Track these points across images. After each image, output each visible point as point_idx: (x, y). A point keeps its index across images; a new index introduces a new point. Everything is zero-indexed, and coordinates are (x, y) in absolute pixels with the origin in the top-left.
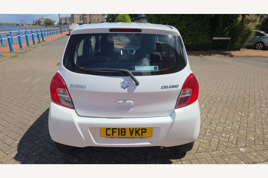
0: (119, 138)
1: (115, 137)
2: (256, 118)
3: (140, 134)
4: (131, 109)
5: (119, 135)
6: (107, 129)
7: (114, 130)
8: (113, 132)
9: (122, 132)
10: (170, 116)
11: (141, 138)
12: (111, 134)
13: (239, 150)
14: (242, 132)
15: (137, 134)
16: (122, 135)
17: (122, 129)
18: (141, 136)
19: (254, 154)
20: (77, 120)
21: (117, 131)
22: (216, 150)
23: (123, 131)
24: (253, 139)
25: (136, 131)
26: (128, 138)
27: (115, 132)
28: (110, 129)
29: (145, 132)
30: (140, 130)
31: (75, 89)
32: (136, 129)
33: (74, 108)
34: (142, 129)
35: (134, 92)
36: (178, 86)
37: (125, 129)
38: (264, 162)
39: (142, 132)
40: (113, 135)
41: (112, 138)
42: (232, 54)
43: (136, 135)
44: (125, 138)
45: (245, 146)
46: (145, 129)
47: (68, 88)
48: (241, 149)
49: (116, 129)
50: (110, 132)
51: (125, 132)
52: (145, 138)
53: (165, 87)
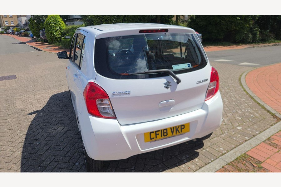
0: (162, 139)
1: (159, 140)
2: (230, 102)
3: (180, 131)
4: (171, 108)
5: (162, 136)
6: (151, 133)
7: (157, 133)
8: (156, 135)
9: (164, 133)
10: (201, 108)
11: (181, 134)
12: (155, 137)
13: (237, 129)
14: (229, 115)
15: (177, 131)
16: (164, 136)
17: (164, 130)
18: (180, 133)
19: (249, 129)
20: (124, 130)
21: (160, 133)
22: (223, 133)
23: (165, 131)
24: (240, 118)
25: (176, 129)
26: (170, 137)
27: (158, 134)
28: (153, 132)
29: (184, 128)
30: (180, 127)
31: (118, 96)
32: (176, 127)
33: (116, 118)
34: (181, 126)
35: (176, 90)
36: (207, 79)
37: (166, 129)
38: (259, 133)
39: (181, 129)
40: (156, 138)
41: (156, 141)
42: (173, 51)
43: (176, 133)
44: (167, 138)
45: (239, 125)
46: (184, 125)
47: (110, 96)
48: (239, 128)
49: (159, 131)
50: (153, 135)
51: (167, 132)
52: (184, 133)
53: (200, 82)
